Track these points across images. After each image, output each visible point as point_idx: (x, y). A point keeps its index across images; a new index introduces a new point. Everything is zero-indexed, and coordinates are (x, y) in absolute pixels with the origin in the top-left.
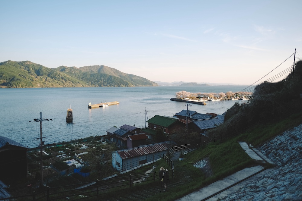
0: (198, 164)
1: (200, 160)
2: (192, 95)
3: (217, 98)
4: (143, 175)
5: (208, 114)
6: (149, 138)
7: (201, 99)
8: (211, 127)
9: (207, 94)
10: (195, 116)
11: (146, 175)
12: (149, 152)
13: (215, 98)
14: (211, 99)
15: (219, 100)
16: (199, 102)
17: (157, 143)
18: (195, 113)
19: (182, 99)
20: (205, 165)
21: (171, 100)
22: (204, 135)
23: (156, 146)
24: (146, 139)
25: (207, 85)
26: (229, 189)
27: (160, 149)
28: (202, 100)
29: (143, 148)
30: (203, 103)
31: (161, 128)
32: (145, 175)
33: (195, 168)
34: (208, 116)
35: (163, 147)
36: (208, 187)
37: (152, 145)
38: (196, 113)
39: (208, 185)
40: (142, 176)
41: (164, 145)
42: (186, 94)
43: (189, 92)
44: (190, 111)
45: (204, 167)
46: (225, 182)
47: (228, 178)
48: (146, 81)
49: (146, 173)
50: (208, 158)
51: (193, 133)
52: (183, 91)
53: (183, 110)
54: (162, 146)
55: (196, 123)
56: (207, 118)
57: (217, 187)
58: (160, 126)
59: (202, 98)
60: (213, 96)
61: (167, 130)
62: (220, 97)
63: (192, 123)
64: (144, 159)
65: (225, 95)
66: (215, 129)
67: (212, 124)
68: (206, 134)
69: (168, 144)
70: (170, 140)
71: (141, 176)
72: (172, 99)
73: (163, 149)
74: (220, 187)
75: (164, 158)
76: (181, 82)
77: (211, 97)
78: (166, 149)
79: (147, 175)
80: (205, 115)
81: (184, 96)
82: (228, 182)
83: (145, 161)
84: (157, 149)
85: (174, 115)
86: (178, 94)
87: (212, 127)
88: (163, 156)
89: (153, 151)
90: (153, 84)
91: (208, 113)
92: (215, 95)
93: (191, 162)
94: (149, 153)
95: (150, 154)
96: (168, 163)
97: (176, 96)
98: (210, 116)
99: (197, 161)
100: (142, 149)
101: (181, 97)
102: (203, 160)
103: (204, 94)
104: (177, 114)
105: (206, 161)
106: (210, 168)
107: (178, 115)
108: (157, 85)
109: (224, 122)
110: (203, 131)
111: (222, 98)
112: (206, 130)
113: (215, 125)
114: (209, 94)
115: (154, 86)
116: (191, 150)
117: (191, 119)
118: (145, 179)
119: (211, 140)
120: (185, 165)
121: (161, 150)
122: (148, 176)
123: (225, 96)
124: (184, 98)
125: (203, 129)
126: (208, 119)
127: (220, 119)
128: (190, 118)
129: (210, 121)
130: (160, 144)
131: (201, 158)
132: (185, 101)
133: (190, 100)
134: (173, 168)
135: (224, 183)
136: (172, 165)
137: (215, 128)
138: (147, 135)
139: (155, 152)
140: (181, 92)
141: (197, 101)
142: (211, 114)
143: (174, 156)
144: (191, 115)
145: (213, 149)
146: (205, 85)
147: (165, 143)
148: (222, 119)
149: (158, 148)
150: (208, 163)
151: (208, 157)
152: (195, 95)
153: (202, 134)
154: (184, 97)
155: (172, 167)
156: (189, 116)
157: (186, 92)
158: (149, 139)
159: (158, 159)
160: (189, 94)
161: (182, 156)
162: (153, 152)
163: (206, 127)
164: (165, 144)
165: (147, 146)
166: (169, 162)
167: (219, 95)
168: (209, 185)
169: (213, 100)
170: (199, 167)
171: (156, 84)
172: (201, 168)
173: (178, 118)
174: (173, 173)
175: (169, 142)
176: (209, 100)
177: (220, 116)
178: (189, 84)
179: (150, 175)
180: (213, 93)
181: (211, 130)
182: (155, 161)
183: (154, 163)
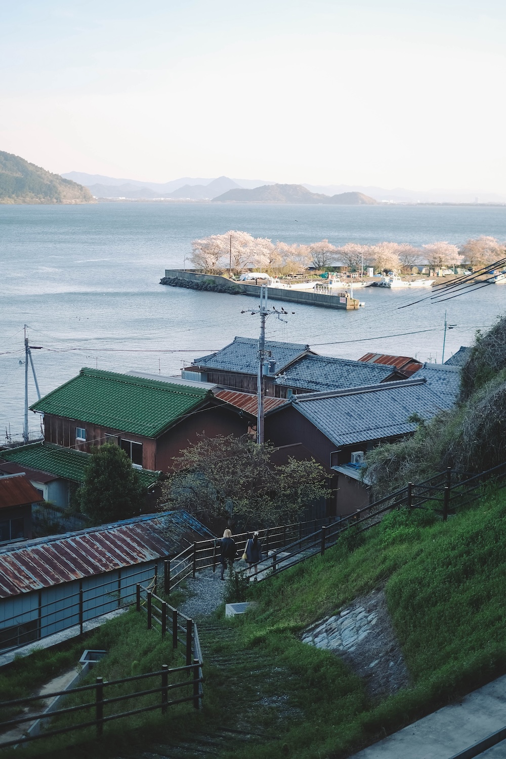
0: (329, 631)
1: (337, 606)
2: (285, 254)
3: (415, 270)
4: (26, 703)
5: (371, 361)
6: (46, 497)
7: (333, 276)
8: (388, 432)
9: (366, 248)
10: (304, 373)
11: (44, 706)
12: (53, 578)
13: (407, 269)
14: (387, 280)
15: (428, 284)
16: (320, 292)
17: (96, 524)
18: (303, 353)
19: (226, 276)
20: (363, 635)
21: (164, 282)
22: (354, 474)
23: (88, 542)
24: (35, 508)
25: (363, 202)
26: (496, 748)
27: (116, 561)
28: (336, 285)
29: (18, 557)
30: (342, 301)
31: (116, 444)
32: (37, 703)
33: (314, 651)
34: (373, 368)
35: (128, 545)
36: (392, 745)
37: (70, 539)
38: (307, 357)
39: (389, 734)
40: (22, 712)
41: (137, 534)
42: (247, 250)
43: (267, 241)
44: (274, 346)
45: (360, 645)
46: (475, 712)
47: (490, 694)
48: (19, 175)
49: (43, 692)
50: (379, 595)
51: (293, 464)
52: (232, 232)
53: (237, 342)
54: (124, 541)
55: (308, 409)
56: (366, 380)
57: (436, 741)
58: (110, 430)
59: (336, 269)
60: (395, 263)
61: (149, 451)
62: (432, 267)
63: (289, 410)
64: (27, 619)
65: (457, 256)
66: (412, 443)
67: (392, 416)
68: (364, 470)
69: (160, 532)
70: (169, 505)
71: (17, 709)
72: (173, 280)
73: (133, 558)
74: (452, 740)
75: (139, 608)
76: (223, 179)
77: (388, 267)
78: (149, 558)
79: (51, 702)
80: (354, 365)
81: (238, 263)
82: (491, 714)
83: (32, 631)
84: (100, 561)
85: (189, 365)
86: (206, 247)
87: (395, 431)
88: (134, 599)
89: (73, 571)
90: (61, 188)
91: (370, 356)
92: (405, 255)
93: (292, 624)
94: (91, 571)
95: (58, 586)
96: (164, 630)
97: (196, 258)
98: (382, 369)
99: (320, 618)
100: (13, 564)
101: (223, 262)
102: (352, 607)
103: (348, 248)
104: (202, 364)
105: (369, 612)
106: (392, 650)
107: (211, 365)
108: (86, 197)
109: (460, 405)
110: (344, 454)
111: (441, 273)
112: (364, 446)
113: (415, 419)
114: (377, 249)
115: (70, 200)
116: (286, 559)
117: (281, 390)
118: (41, 725)
119: (392, 502)
120: (258, 641)
121: (122, 565)
122: (58, 704)
123: (460, 259)
124: (238, 274)
125: (348, 440)
126: (374, 390)
127: (437, 386)
128: (278, 381)
129: (383, 396)
130: (113, 529)
131: (342, 597)
132: (250, 291)
133: (273, 285)
134: (199, 658)
135: (472, 718)
136: (190, 639)
137: (412, 434)
138: (35, 481)
139: (89, 579)
140: (221, 237)
141: (307, 287)
142: (386, 359)
143: (192, 595)
144: (279, 367)
145: (404, 547)
146: (352, 197)
147: (138, 526)
148: (448, 389)
149: (101, 553)
150: (381, 620)
151: (379, 590)
152: (299, 255)
153: (341, 470)
154: (239, 268)
155: (190, 652)
156: (272, 370)
157: (247, 236)
158: (48, 506)
159: (110, 616)
160: (266, 251)
161: (238, 592)
162: (73, 577)
163: (360, 432)
164: (143, 529)
165: (41, 544)
166: (175, 628)
167: (427, 253)
168: (398, 736)
169: (398, 284)
170: (334, 644)
171: (81, 188)
172: (344, 653)
173: (208, 386)
174: (201, 685)
175: (160, 521)
176: (374, 285)
177: (436, 370)
178: (263, 191)
179: (65, 704)
180: (395, 245)
181: (388, 446)
182: (89, 626)
183: (84, 636)
